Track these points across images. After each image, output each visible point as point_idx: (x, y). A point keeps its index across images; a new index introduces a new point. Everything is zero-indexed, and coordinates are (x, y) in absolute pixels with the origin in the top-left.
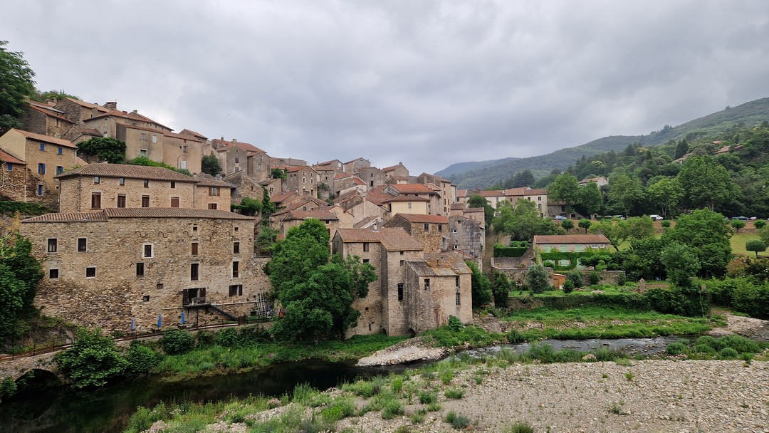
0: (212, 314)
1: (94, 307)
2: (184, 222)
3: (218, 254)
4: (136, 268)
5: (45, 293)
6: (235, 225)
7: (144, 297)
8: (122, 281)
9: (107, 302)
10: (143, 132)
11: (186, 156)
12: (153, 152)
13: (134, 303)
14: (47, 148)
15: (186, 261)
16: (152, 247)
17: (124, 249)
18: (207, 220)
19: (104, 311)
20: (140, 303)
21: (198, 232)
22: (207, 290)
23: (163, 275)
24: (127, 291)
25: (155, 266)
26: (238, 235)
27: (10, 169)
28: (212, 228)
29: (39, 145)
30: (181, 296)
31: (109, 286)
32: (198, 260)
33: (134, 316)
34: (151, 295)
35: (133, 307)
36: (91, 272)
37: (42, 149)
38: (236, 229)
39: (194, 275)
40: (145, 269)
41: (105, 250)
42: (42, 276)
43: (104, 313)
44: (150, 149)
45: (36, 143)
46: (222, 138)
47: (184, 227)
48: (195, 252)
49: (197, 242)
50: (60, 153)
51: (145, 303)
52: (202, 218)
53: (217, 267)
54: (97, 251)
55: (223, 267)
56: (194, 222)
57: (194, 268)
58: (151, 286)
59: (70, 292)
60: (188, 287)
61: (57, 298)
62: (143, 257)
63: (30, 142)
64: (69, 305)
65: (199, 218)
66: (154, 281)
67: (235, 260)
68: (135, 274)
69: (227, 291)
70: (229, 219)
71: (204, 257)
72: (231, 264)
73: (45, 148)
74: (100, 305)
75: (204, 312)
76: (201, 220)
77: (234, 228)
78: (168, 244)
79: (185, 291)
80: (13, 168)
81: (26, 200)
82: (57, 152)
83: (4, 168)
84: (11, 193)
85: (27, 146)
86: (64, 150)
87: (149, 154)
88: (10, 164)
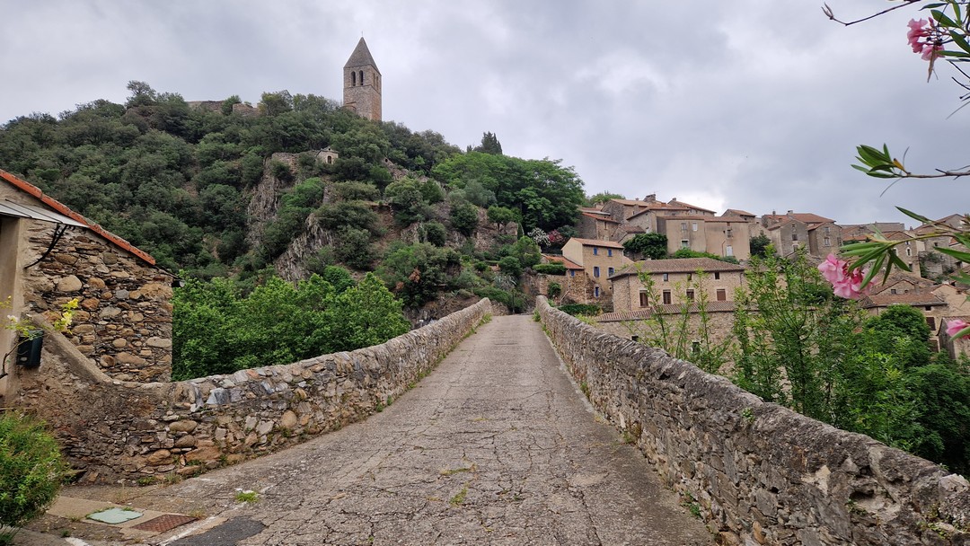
2: (732, 316)
10: (683, 221)
11: (732, 240)
12: (695, 242)
14: (600, 251)
16: (700, 344)
27: (573, 274)
29: (592, 250)
37: (595, 253)
44: (692, 239)
45: (590, 248)
46: (774, 213)
47: (731, 322)
50: (610, 255)
63: (585, 248)
73: (597, 252)
80: (575, 273)
81: (586, 302)
82: (608, 254)
83: (568, 275)
84: (575, 297)
85: (583, 252)
86: (613, 251)
87: (691, 244)
88: (572, 270)
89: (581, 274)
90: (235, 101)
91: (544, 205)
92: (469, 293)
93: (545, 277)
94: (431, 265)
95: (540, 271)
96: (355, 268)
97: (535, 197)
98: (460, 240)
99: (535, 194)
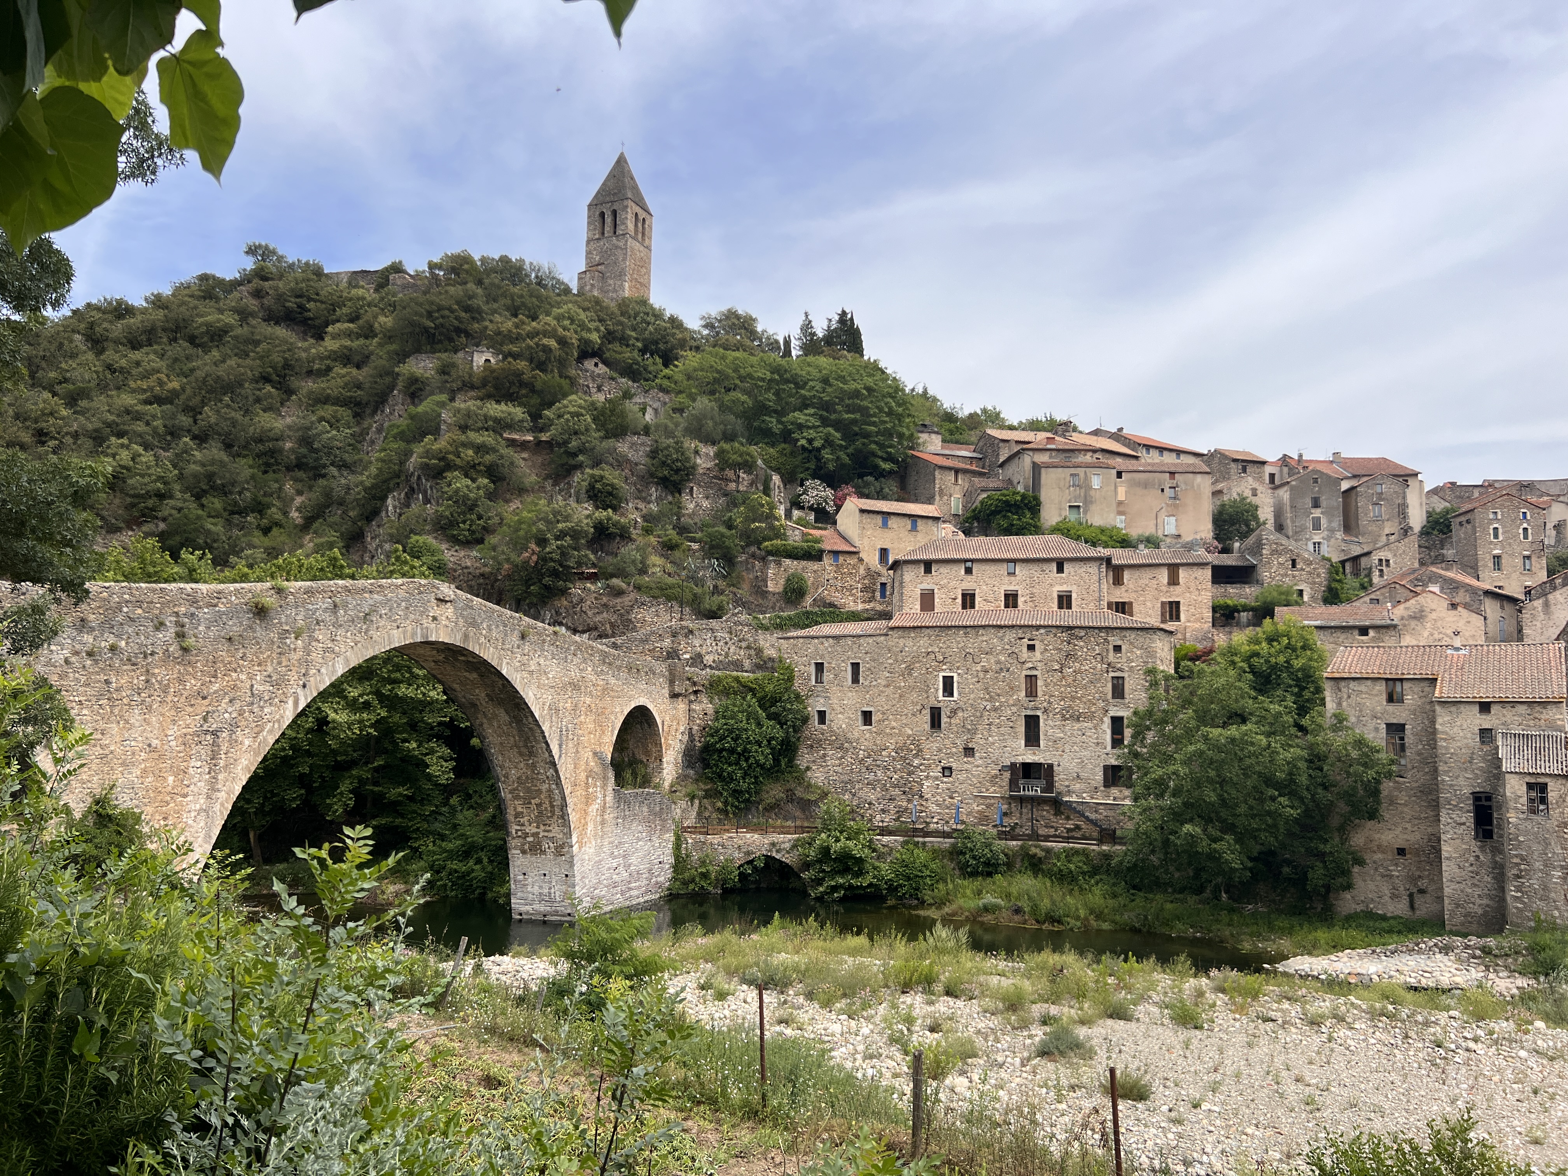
0: (1068, 818)
1: (871, 776)
2: (1010, 635)
3: (1079, 698)
4: (928, 717)
5: (812, 746)
6: (1114, 640)
7: (944, 768)
8: (909, 736)
9: (889, 769)
10: (1073, 471)
11: (1176, 506)
12: (1093, 508)
13: (927, 777)
14: (893, 522)
15: (1014, 709)
16: (955, 679)
17: (911, 681)
18: (1054, 630)
19: (885, 785)
20: (937, 778)
21: (1038, 654)
22: (1055, 768)
23: (973, 732)
24: (916, 756)
25: (960, 714)
26: (1120, 660)
27: (836, 560)
28: (1065, 647)
29: (879, 519)
30: (1007, 775)
31: (891, 744)
32: (1037, 709)
33: (927, 800)
34: (954, 765)
35: (926, 784)
36: (867, 717)
37: (885, 525)
38: (1117, 649)
39: (1032, 738)
40: (944, 719)
41: (884, 683)
42: (805, 720)
43: (884, 789)
44: (1088, 501)
45: (874, 516)
46: (1301, 456)
47: (1010, 643)
48: (1032, 692)
49: (1034, 673)
50: (914, 528)
51: (945, 779)
52: (1045, 627)
53: (1077, 726)
54: (874, 683)
55: (1090, 725)
56: (1028, 636)
57: (1032, 723)
58: (954, 750)
59: (841, 748)
60: (1020, 759)
61: (824, 756)
62: (941, 698)
63: (865, 515)
64: (839, 769)
65: (1038, 627)
66: (958, 742)
67: (1115, 712)
68: (927, 727)
69: (1100, 776)
70: (1100, 629)
71: (1049, 703)
72: (1107, 721)
73: (889, 523)
74: (879, 773)
75: (1052, 812)
76: (1042, 631)
77: (1111, 647)
78: (981, 675)
79: (1013, 765)
80: (841, 559)
81: (860, 607)
82: (909, 527)
83: (827, 560)
84: (838, 598)
85: (861, 522)
86: (920, 522)
87: (1085, 513)
88: (836, 553)
89: (852, 561)
90: (397, 268)
91: (828, 442)
92: (624, 586)
93: (779, 564)
94: (557, 538)
95: (770, 553)
96: (456, 541)
97: (814, 427)
98: (659, 499)
99: (813, 421)
